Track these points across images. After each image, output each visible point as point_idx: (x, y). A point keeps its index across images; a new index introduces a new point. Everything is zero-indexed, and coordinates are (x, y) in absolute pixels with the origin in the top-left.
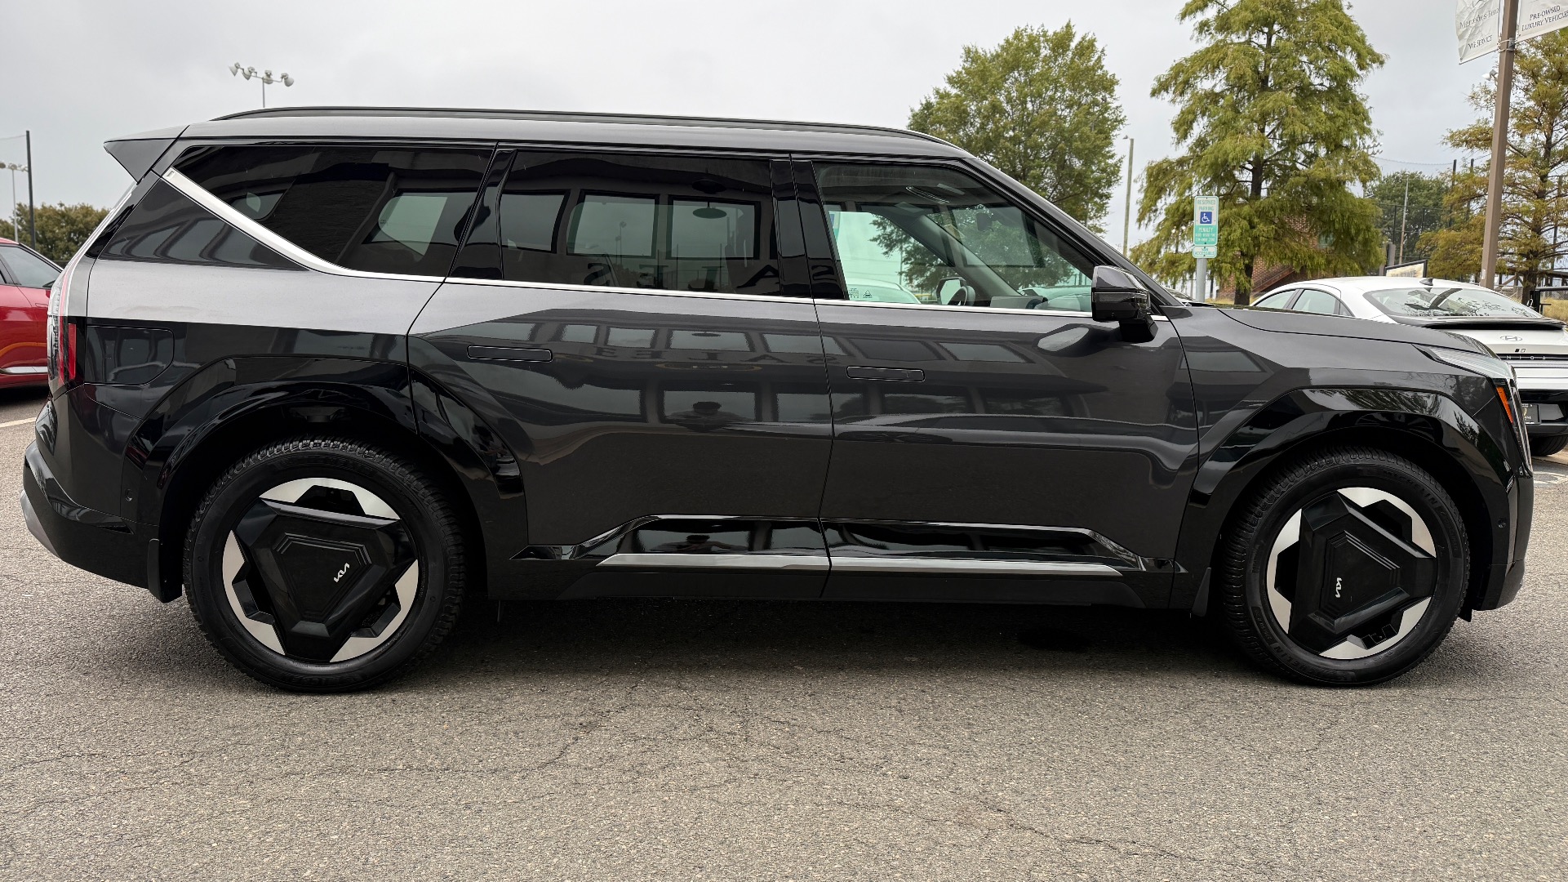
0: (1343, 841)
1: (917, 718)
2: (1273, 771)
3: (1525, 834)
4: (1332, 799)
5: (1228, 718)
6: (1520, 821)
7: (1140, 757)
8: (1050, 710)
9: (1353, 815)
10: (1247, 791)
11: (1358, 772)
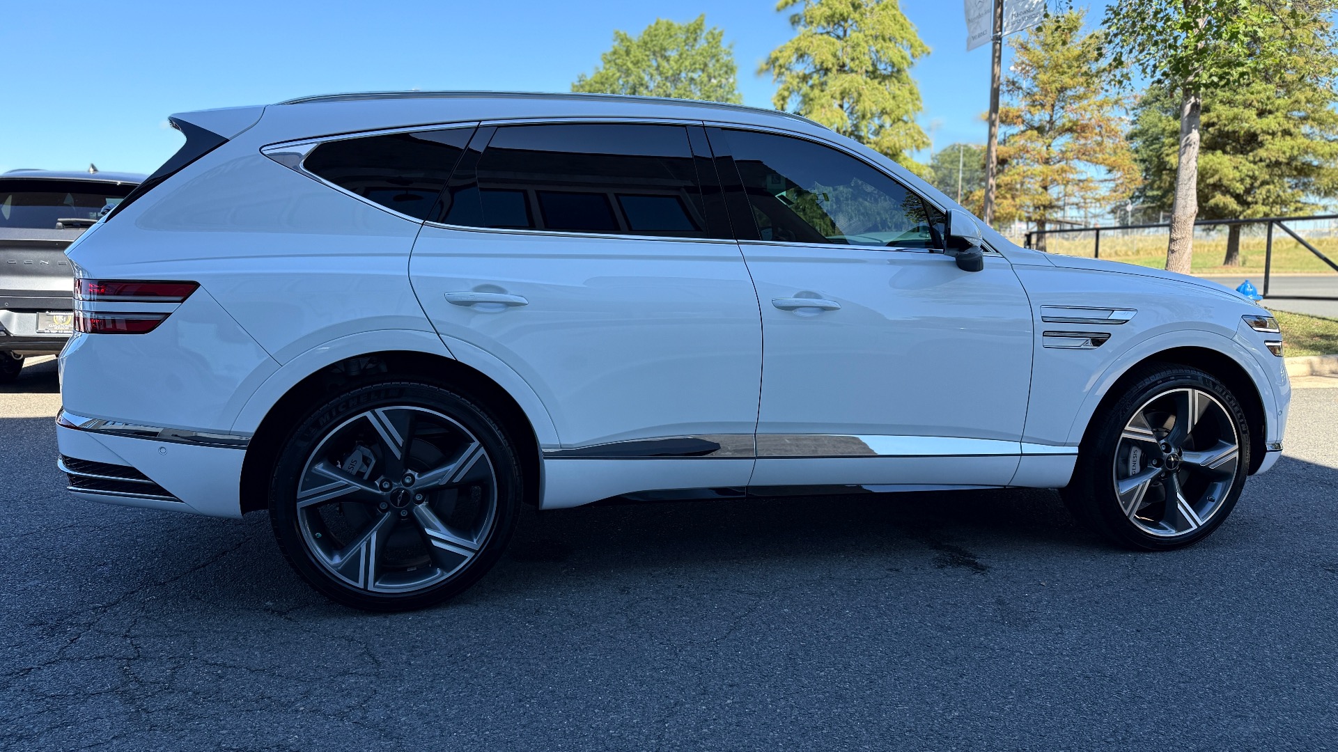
0: (706, 730)
1: (364, 645)
2: (677, 664)
3: (868, 705)
4: (717, 687)
5: (661, 613)
6: (868, 692)
7: (562, 663)
8: (501, 623)
9: (729, 701)
10: (644, 688)
11: (751, 658)
